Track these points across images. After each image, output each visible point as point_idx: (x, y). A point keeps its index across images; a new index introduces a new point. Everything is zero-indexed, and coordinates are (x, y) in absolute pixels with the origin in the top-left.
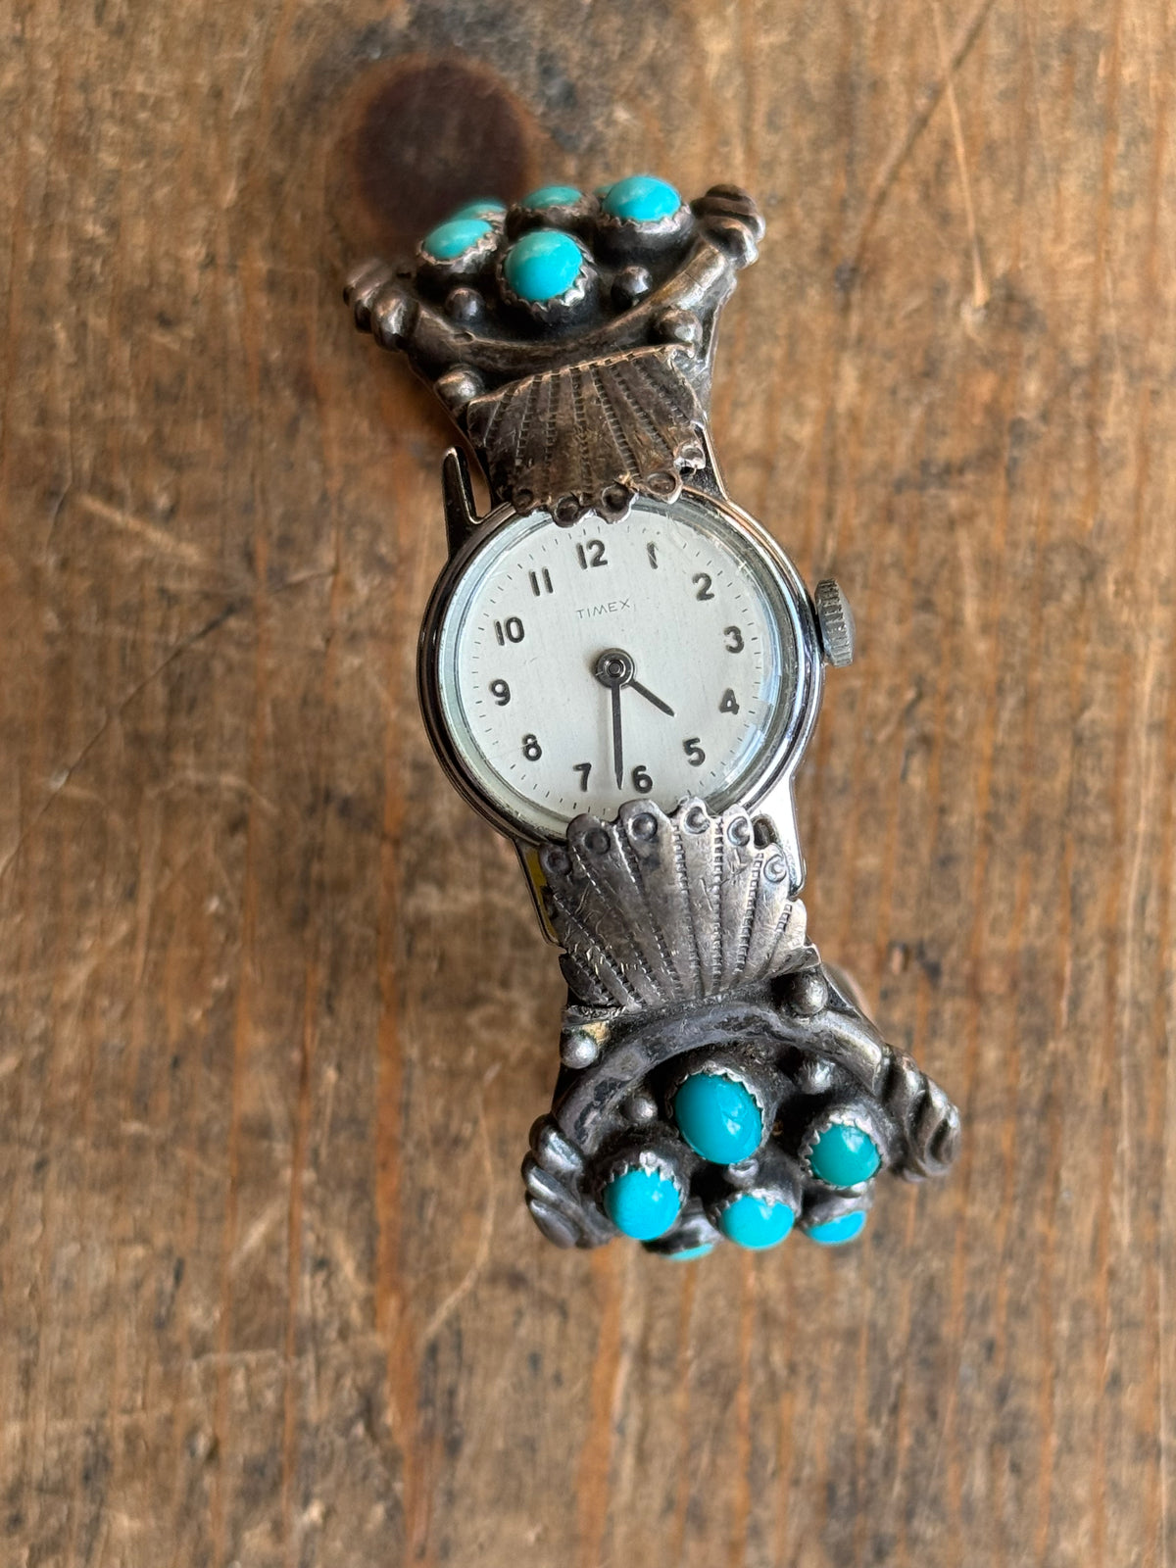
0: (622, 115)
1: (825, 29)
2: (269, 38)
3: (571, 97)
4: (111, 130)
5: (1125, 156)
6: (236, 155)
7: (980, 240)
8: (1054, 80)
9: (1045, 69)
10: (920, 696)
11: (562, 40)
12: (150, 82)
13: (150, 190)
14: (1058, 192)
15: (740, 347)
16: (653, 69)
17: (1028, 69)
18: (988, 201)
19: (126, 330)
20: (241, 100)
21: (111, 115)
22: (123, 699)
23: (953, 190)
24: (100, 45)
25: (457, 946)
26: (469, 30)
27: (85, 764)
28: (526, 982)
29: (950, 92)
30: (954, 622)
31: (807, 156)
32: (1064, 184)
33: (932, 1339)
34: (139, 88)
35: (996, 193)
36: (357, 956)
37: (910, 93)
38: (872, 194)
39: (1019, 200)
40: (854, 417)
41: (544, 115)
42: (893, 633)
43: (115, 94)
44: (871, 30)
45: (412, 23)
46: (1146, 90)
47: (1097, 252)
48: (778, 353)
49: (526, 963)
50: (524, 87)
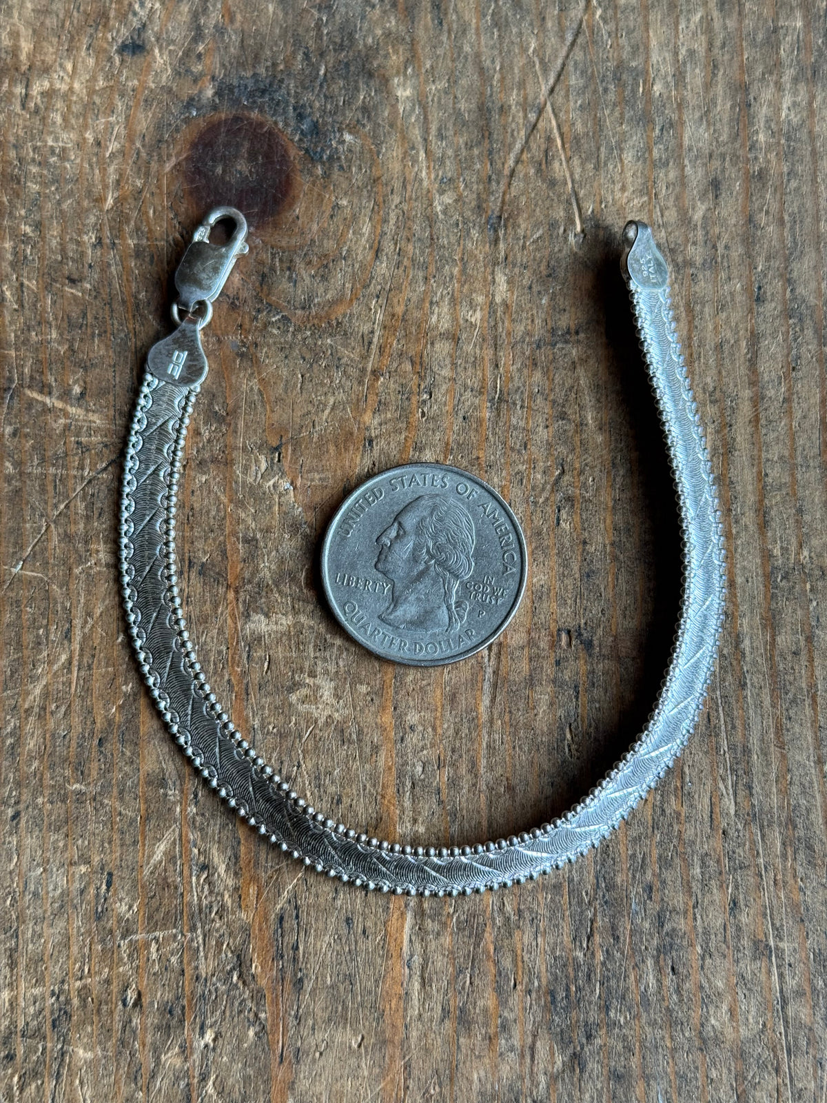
0: (348, 137)
1: (469, 79)
2: (128, 108)
3: (316, 129)
4: (34, 169)
5: (660, 137)
6: (112, 177)
7: (576, 194)
8: (612, 96)
9: (606, 90)
10: (563, 472)
11: (307, 97)
12: (56, 139)
13: (59, 203)
14: (621, 160)
15: (432, 269)
16: (365, 109)
17: (595, 91)
18: (578, 170)
19: (48, 288)
20: (113, 146)
21: (33, 160)
22: (56, 513)
23: (556, 165)
24: (25, 120)
25: (279, 653)
26: (251, 95)
27: (34, 554)
28: (326, 672)
29: (549, 108)
30: (582, 424)
31: (464, 152)
32: (624, 156)
33: (611, 887)
34: (50, 143)
35: (582, 164)
36: (215, 664)
37: (525, 111)
38: (507, 172)
39: (597, 168)
40: (506, 305)
41: (300, 140)
42: (543, 434)
43: (35, 149)
44: (497, 76)
45: (216, 94)
46: (669, 98)
47: (649, 194)
48: (456, 271)
49: (325, 660)
50: (286, 124)
